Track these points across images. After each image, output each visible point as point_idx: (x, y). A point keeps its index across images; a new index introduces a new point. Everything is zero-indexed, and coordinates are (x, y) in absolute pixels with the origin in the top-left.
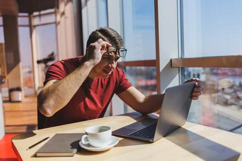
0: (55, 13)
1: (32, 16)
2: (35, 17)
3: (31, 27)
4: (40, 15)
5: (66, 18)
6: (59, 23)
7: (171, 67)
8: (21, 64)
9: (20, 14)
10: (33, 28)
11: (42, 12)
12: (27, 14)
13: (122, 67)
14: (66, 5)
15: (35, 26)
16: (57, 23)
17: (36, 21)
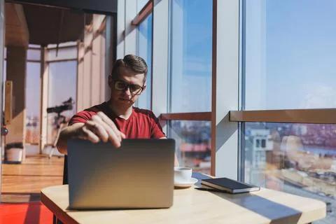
0: (77, 47)
1: (45, 48)
2: (49, 50)
3: (43, 63)
4: (57, 49)
5: (93, 54)
6: (82, 59)
7: (230, 120)
8: (26, 112)
9: (30, 46)
10: (45, 65)
11: (61, 45)
12: (39, 46)
13: (167, 120)
14: (94, 37)
15: (48, 62)
16: (78, 61)
17: (50, 56)
